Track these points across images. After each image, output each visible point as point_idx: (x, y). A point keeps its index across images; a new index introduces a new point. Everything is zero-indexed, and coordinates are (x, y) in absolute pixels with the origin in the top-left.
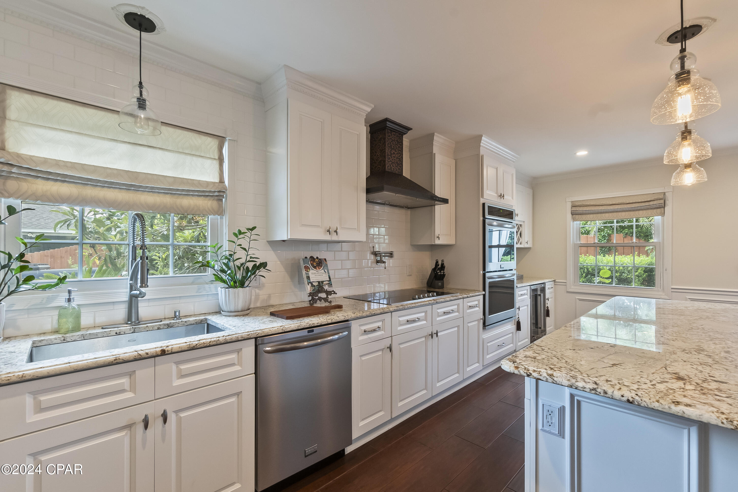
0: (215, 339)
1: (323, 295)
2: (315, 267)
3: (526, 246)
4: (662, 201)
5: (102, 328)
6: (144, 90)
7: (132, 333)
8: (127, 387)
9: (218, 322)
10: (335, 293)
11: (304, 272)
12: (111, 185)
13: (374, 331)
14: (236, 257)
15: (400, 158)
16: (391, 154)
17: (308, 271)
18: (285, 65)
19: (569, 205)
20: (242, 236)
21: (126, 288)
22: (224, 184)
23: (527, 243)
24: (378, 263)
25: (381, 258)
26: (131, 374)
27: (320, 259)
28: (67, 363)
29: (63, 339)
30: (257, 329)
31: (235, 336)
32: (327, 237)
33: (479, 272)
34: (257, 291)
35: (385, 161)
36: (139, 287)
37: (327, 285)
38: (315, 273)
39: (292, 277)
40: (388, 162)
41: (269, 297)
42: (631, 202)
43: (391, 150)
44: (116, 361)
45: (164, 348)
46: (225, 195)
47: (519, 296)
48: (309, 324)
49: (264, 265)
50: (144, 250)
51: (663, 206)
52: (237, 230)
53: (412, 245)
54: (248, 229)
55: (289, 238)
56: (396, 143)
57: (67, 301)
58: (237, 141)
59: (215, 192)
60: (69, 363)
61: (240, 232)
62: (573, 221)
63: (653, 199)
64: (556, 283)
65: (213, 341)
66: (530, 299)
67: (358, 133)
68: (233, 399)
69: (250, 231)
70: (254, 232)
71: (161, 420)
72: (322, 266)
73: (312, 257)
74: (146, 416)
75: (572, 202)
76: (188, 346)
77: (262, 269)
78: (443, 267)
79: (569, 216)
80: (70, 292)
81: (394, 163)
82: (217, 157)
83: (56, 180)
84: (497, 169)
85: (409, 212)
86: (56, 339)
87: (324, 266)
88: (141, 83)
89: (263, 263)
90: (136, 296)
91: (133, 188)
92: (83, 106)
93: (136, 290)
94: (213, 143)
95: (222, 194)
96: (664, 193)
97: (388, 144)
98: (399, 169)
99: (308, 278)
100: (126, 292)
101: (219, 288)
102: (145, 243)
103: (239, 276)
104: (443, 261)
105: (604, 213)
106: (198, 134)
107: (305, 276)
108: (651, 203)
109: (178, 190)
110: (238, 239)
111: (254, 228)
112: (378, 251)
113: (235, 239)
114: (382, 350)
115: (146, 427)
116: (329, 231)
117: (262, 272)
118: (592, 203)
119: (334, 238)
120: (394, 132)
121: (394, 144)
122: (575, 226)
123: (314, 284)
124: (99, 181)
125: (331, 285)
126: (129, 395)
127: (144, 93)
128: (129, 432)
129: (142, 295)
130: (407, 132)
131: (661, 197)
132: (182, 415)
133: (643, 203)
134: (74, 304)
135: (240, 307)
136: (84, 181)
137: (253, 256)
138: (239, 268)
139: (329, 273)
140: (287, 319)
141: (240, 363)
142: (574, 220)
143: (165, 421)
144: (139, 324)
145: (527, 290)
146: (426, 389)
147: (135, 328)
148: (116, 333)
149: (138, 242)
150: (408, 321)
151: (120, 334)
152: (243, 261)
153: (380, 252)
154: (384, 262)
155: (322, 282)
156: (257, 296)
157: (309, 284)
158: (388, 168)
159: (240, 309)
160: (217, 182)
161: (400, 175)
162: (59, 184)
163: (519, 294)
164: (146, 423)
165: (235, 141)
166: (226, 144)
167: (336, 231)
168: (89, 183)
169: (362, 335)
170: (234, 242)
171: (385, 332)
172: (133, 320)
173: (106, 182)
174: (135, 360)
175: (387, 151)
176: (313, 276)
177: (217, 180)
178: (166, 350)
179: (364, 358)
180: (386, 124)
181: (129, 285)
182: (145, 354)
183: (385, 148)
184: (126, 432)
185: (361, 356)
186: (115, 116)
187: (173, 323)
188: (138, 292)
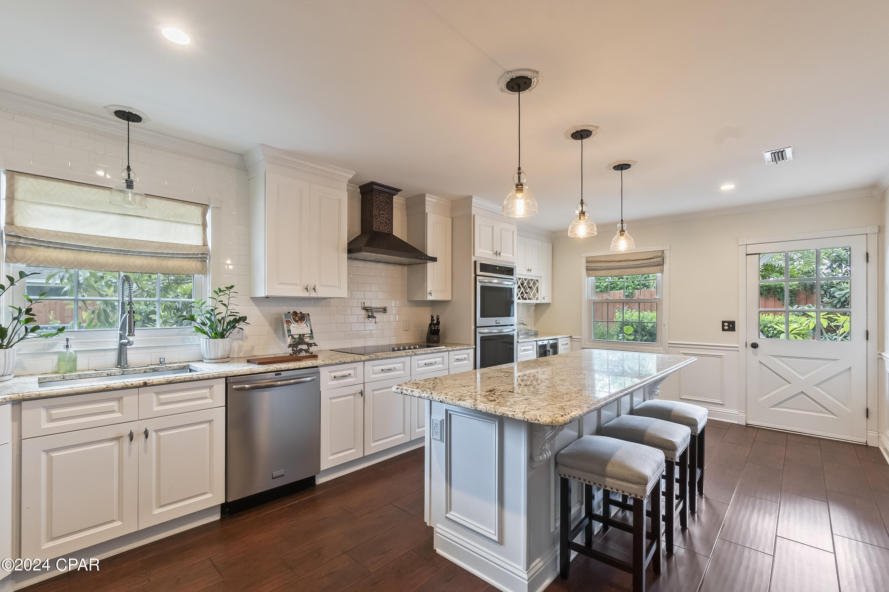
0: (189, 376)
1: (305, 347)
2: (297, 321)
3: (543, 301)
4: (660, 259)
5: (96, 370)
6: (131, 172)
7: (122, 375)
8: (116, 408)
9: (197, 367)
10: (315, 345)
11: (285, 325)
12: (103, 251)
13: (344, 377)
14: (216, 312)
15: (390, 218)
16: (379, 215)
17: (289, 325)
18: (262, 144)
19: (584, 261)
20: (222, 293)
21: (117, 338)
22: (207, 247)
23: (544, 298)
24: (370, 318)
25: (372, 314)
26: (120, 399)
27: (303, 314)
28: (70, 388)
29: (63, 377)
30: (227, 371)
31: (207, 374)
32: (306, 294)
33: (471, 327)
34: (240, 342)
35: (372, 222)
36: (127, 336)
37: (308, 338)
38: (296, 327)
39: (276, 331)
40: (376, 222)
41: (253, 348)
42: (635, 259)
43: (380, 211)
44: (107, 388)
45: (146, 381)
46: (208, 257)
47: (522, 352)
48: (276, 368)
49: (244, 319)
50: (131, 306)
51: (662, 264)
52: (218, 288)
53: (408, 301)
54: (227, 288)
55: (266, 295)
56: (385, 203)
57: (65, 347)
58: (220, 208)
59: (198, 254)
60: (72, 388)
61: (220, 291)
62: (588, 277)
63: (653, 256)
64: (572, 340)
65: (187, 378)
66: (537, 354)
67: (338, 198)
68: (206, 425)
69: (229, 290)
70: (232, 290)
71: (144, 435)
72: (305, 320)
73: (295, 313)
74: (131, 432)
75: (587, 257)
76: (166, 380)
77: (241, 322)
78: (438, 323)
79: (584, 271)
80: (67, 340)
81: (383, 223)
82: (200, 223)
83: (56, 248)
84: (493, 227)
85: (406, 268)
86: (57, 377)
87: (306, 321)
88: (129, 167)
89: (242, 317)
90: (125, 345)
91: (122, 253)
92: (78, 185)
93: (124, 339)
94: (197, 211)
95: (204, 256)
96: (663, 251)
97: (376, 205)
98: (388, 228)
99: (289, 331)
100: (117, 341)
101: (202, 339)
102: (132, 300)
103: (220, 329)
104: (438, 316)
105: (614, 269)
106: (183, 203)
107: (286, 329)
108: (652, 260)
109: (163, 253)
110: (219, 296)
111: (232, 287)
112: (370, 306)
113: (216, 296)
114: (354, 394)
115: (131, 439)
116: (307, 289)
117: (241, 325)
118: (603, 259)
119: (313, 295)
120: (383, 193)
121: (383, 205)
122: (590, 282)
123: (294, 336)
124: (92, 248)
125: (313, 337)
126: (118, 415)
127: (132, 175)
128: (118, 443)
129: (129, 343)
130: (397, 193)
131: (659, 255)
132: (162, 434)
133: (645, 260)
134: (71, 350)
135: (219, 355)
136: (79, 248)
137: (233, 311)
138: (220, 321)
139: (311, 327)
140: (258, 364)
141: (212, 397)
142: (589, 275)
143: (147, 436)
144: (127, 368)
145: (533, 346)
146: (404, 433)
147: (124, 371)
148: (108, 374)
149: (126, 299)
150: (382, 370)
151: (110, 375)
152: (223, 315)
153: (371, 307)
154: (374, 317)
155: (304, 335)
156: (240, 347)
157: (290, 336)
158: (375, 228)
159: (219, 357)
160: (201, 245)
161: (389, 234)
162: (58, 250)
163: (521, 349)
164: (131, 437)
165: (218, 208)
166: (209, 211)
167: (314, 289)
168: (84, 249)
169: (332, 380)
170: (215, 299)
171: (356, 378)
172: (122, 364)
173: (98, 248)
174: (123, 388)
175: (375, 212)
176: (295, 329)
177: (200, 243)
178: (148, 382)
179: (333, 401)
180: (373, 187)
181: (119, 335)
182: (131, 385)
183: (373, 209)
184: (115, 442)
185: (331, 399)
186: (107, 192)
187: (158, 368)
188: (127, 341)
